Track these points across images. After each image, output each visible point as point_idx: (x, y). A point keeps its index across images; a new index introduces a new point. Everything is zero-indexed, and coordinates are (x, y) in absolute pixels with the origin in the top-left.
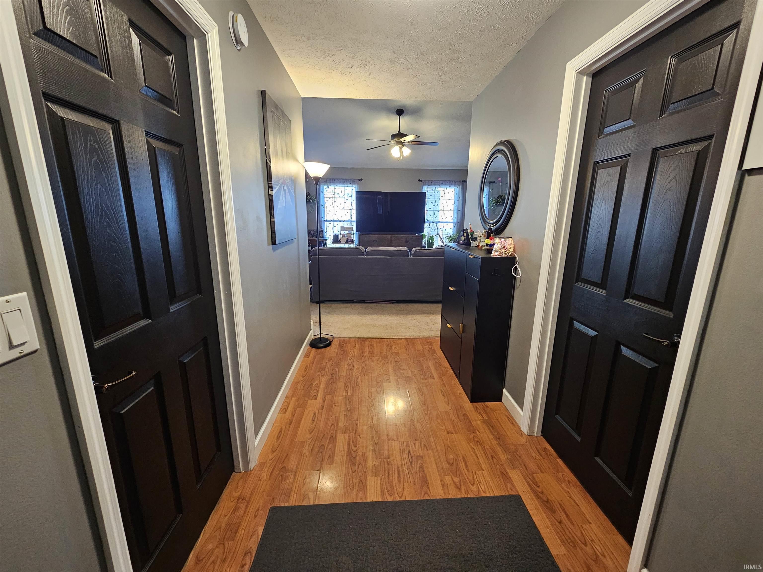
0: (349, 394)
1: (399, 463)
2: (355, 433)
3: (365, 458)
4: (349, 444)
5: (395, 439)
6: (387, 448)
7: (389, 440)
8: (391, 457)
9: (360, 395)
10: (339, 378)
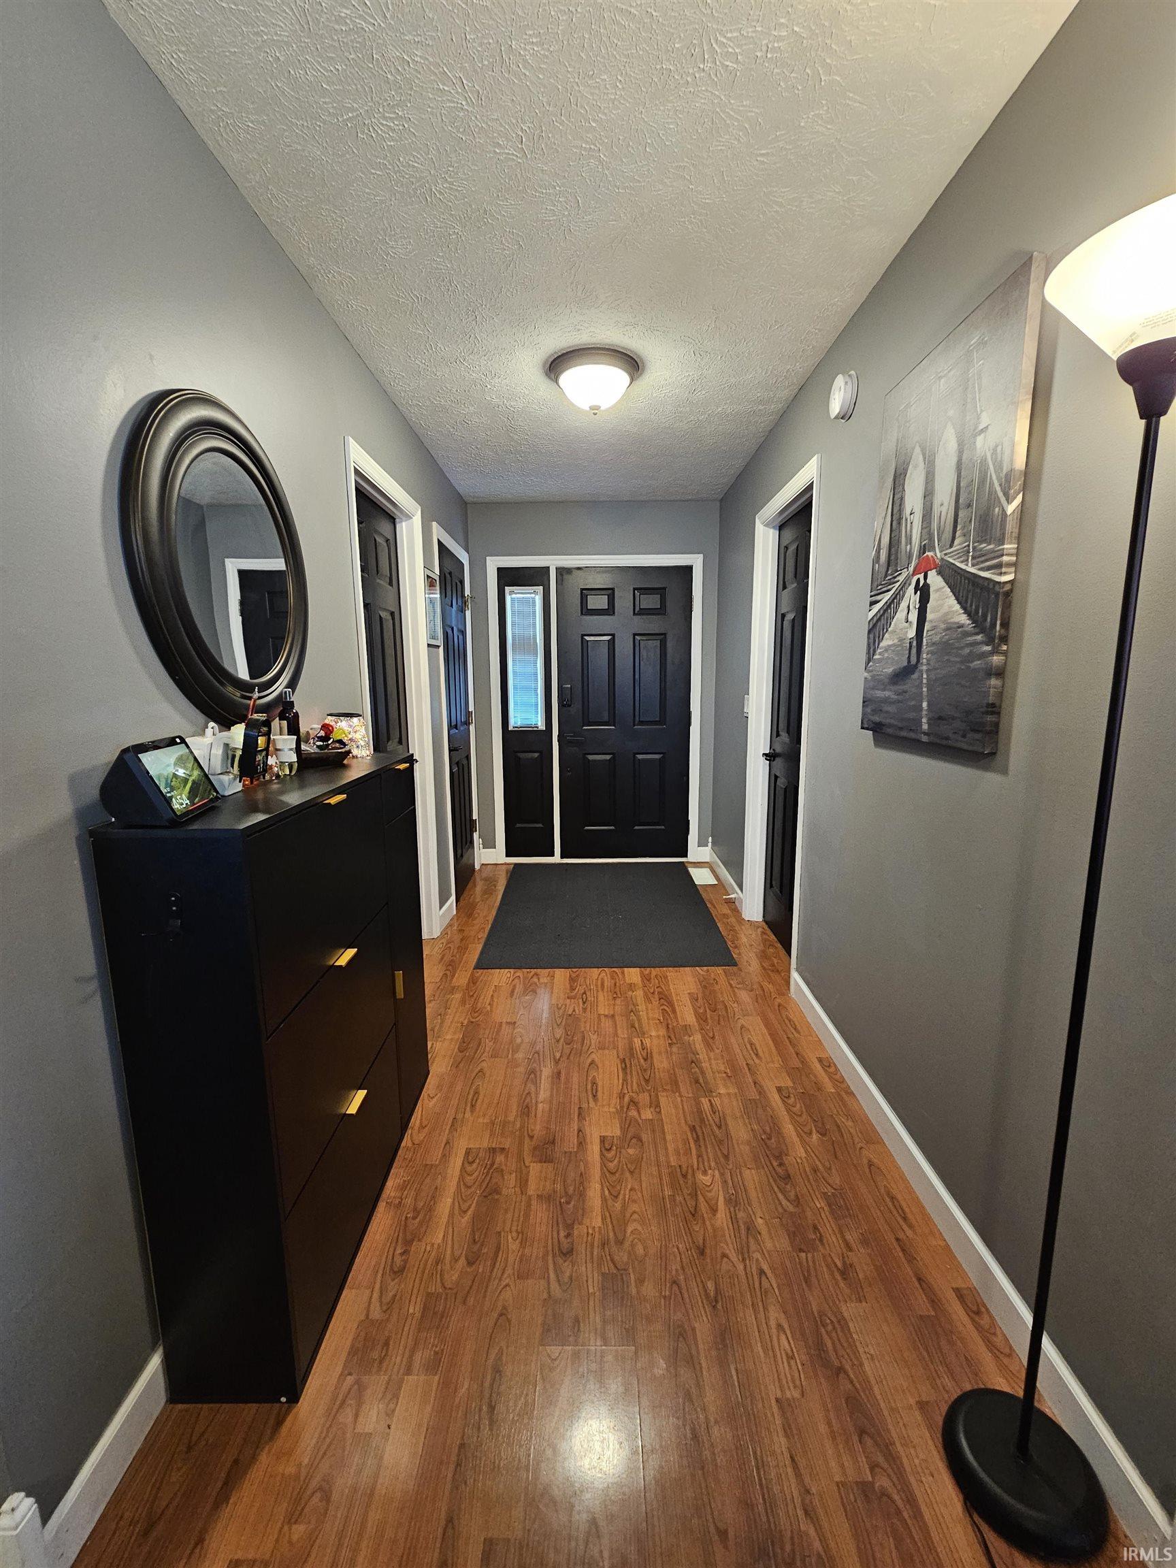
0: (705, 1101)
1: (600, 994)
2: (668, 1025)
3: (648, 999)
4: (674, 1011)
5: (602, 1017)
6: (616, 1007)
7: (613, 1016)
8: (611, 998)
9: (679, 1099)
10: (756, 1159)
